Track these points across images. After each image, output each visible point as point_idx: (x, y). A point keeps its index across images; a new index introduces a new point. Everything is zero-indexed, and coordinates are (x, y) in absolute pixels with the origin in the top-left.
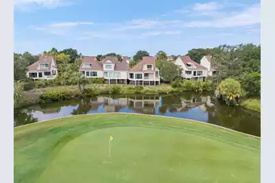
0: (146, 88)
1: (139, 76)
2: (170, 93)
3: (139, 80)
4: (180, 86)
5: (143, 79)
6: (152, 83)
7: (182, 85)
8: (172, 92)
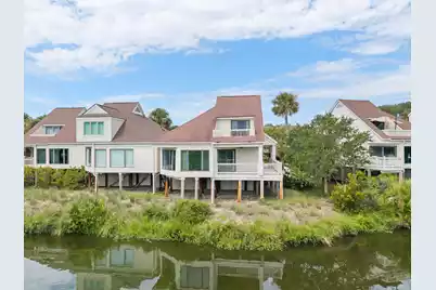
0: (223, 213)
1: (196, 160)
2: (336, 240)
3: (197, 175)
4: (374, 207)
5: (213, 172)
6: (251, 189)
7: (380, 200)
8: (347, 236)
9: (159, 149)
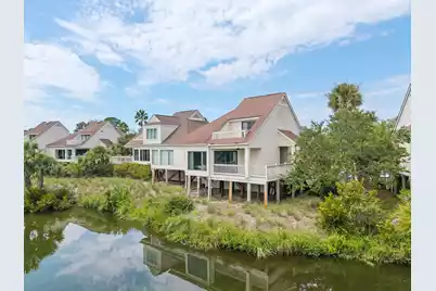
5: (210, 172)
9: (189, 153)
